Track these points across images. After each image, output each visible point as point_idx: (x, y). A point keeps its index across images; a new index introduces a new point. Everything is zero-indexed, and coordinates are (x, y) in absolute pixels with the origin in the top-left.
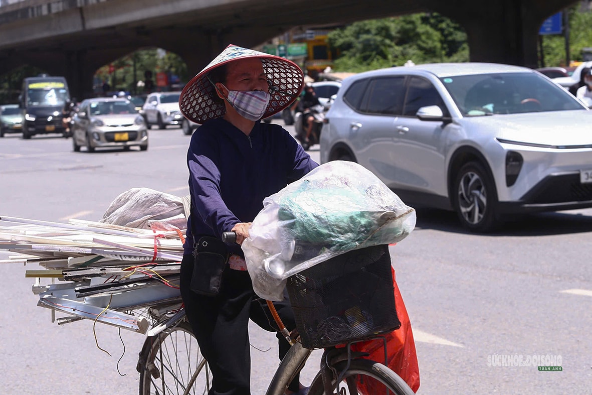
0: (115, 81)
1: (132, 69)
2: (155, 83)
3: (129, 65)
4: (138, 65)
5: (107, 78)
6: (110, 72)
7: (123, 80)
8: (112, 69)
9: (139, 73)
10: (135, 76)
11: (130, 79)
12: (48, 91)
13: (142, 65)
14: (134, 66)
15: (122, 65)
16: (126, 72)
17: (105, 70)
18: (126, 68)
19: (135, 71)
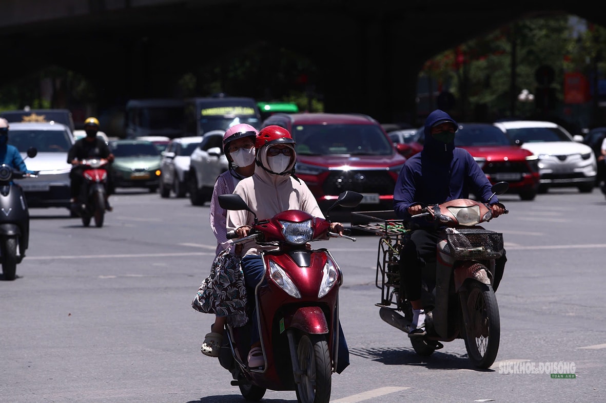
0: (466, 85)
1: (507, 61)
2: (560, 96)
3: (502, 52)
4: (521, 52)
5: (448, 80)
6: (456, 65)
7: (486, 84)
8: (461, 58)
9: (522, 69)
10: (514, 75)
11: (501, 84)
12: (231, 120)
13: (530, 52)
14: (513, 54)
15: (485, 50)
16: (493, 67)
17: (444, 59)
18: (495, 58)
19: (514, 65)
